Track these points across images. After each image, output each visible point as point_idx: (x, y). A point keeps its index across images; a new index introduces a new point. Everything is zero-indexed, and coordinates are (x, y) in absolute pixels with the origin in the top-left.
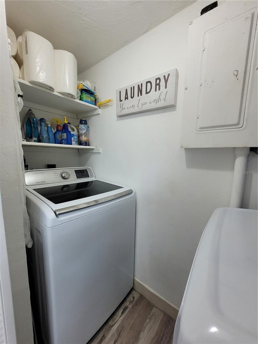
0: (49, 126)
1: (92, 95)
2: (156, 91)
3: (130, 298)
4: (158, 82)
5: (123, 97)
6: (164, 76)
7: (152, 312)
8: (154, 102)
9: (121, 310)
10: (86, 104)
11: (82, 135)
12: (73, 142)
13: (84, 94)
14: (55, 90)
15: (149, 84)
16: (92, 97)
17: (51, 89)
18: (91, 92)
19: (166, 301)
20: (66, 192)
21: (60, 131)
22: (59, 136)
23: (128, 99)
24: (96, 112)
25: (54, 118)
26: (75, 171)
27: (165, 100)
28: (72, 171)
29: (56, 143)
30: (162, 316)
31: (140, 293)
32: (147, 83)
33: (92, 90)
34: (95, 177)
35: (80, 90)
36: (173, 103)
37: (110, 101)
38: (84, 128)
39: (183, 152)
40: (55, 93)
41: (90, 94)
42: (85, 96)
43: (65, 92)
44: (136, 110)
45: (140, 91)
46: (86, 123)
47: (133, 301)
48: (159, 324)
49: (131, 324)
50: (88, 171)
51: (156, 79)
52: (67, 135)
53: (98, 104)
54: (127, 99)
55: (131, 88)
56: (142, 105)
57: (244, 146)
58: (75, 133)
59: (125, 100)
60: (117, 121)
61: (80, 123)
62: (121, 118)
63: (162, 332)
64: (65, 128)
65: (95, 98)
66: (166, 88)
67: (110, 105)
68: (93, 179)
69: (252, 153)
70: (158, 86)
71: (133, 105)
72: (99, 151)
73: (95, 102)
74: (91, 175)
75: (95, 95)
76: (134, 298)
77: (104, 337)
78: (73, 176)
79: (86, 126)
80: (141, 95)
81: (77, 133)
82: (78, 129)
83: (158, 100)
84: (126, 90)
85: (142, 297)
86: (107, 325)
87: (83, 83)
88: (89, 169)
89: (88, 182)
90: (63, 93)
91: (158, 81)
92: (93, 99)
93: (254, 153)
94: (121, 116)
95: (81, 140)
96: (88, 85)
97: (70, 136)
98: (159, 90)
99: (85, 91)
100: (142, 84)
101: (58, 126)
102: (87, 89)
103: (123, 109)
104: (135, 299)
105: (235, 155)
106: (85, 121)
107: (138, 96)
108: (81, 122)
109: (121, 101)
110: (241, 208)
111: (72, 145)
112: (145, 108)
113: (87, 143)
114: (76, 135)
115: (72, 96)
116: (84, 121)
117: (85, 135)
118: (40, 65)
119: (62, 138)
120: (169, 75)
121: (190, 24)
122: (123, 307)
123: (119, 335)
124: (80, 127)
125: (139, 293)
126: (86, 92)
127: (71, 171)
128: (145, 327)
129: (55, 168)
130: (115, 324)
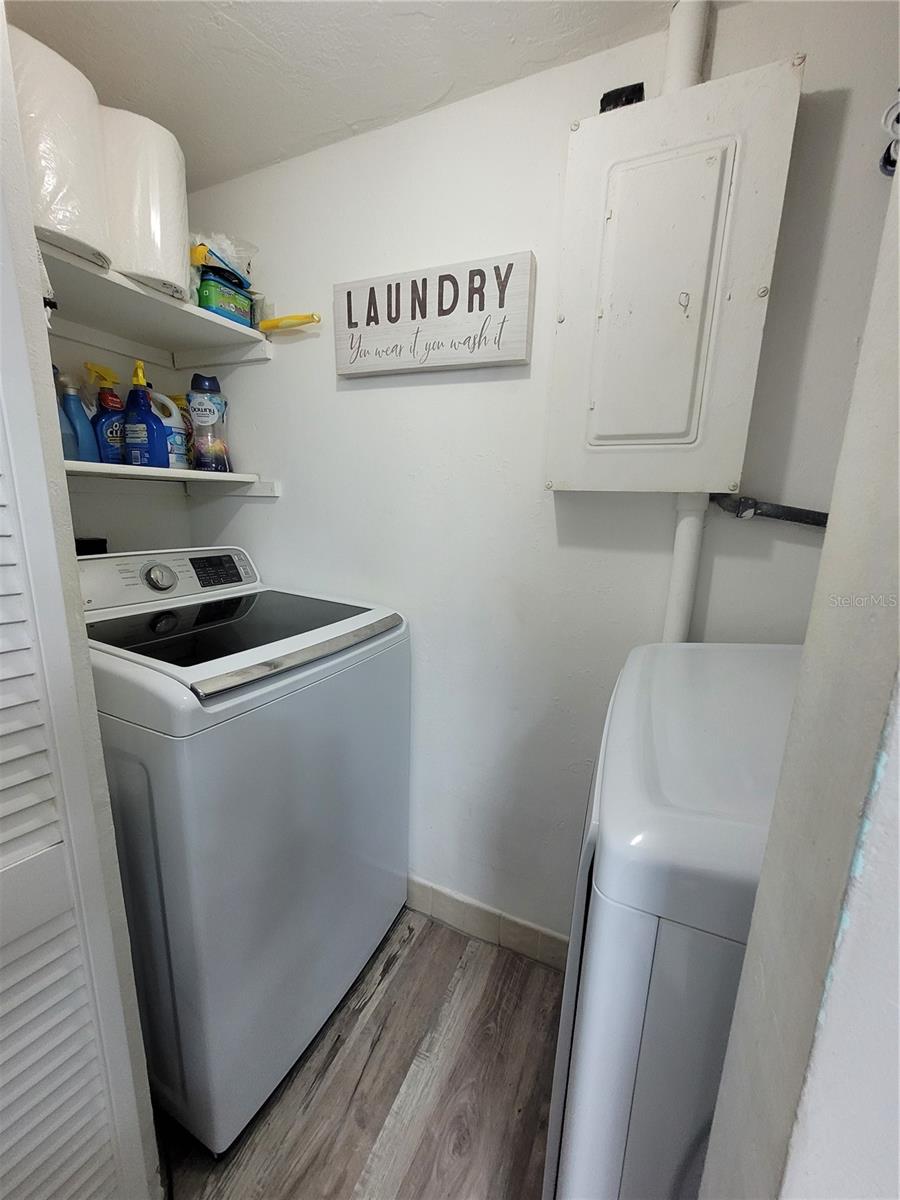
0: (72, 392)
1: (238, 290)
2: (470, 309)
3: (402, 932)
4: (477, 284)
5: (360, 312)
6: (497, 269)
7: (465, 953)
8: (464, 344)
9: (379, 968)
10: (218, 319)
11: (201, 430)
12: (172, 458)
13: (212, 283)
14: (111, 267)
15: (448, 285)
16: (240, 298)
17: (100, 260)
18: (239, 279)
19: (504, 914)
20: (165, 633)
21: (115, 412)
22: (111, 433)
23: (377, 323)
24: (253, 351)
25: (86, 363)
26: (191, 560)
27: (497, 342)
28: (183, 562)
29: (102, 462)
30: (494, 954)
31: (429, 913)
32: (442, 279)
33: (241, 272)
34: (261, 581)
35: (198, 268)
36: (521, 356)
37: (310, 319)
38: (213, 407)
39: (550, 501)
40: (112, 276)
41: (234, 284)
42: (216, 291)
43: (149, 275)
44: (406, 361)
45: (419, 303)
46: (215, 388)
47: (409, 939)
48: (487, 974)
49: (412, 992)
50: (235, 559)
51: (473, 274)
52: (150, 430)
53: (261, 325)
54: (372, 323)
55: (389, 286)
56: (427, 348)
57: (699, 491)
58: (174, 422)
59: (368, 324)
60: (338, 390)
61: (192, 389)
62: (351, 381)
63: (499, 991)
64: (137, 403)
65: (251, 300)
66: (501, 305)
67: (310, 332)
68: (256, 588)
69: (715, 506)
70: (476, 297)
71: (397, 346)
72: (272, 490)
73: (251, 317)
74: (247, 573)
75: (251, 289)
76: (411, 930)
77: (339, 1041)
78: (188, 577)
79: (217, 399)
80: (424, 316)
81: (182, 425)
82: (187, 411)
83: (477, 340)
84: (372, 290)
85: (433, 924)
86: (345, 1010)
87: (209, 245)
88: (236, 552)
89: (240, 599)
90: (142, 277)
91: (477, 279)
92: (245, 304)
93: (717, 507)
94: (351, 378)
95: (202, 451)
96: (227, 252)
97: (159, 434)
98: (481, 308)
99: (215, 274)
100: (425, 281)
101: (103, 395)
102: (223, 266)
103: (361, 353)
104: (417, 933)
105: (677, 512)
106: (213, 380)
107: (414, 317)
108: (198, 383)
109: (352, 324)
110: (688, 641)
111: (168, 467)
112: (436, 359)
113: (222, 464)
114: (178, 431)
115: (175, 292)
116: (209, 379)
117: (214, 432)
118: (53, 165)
119: (128, 441)
120: (510, 266)
121: (573, 127)
122: (383, 958)
123: (383, 1026)
124: (195, 403)
125: (424, 915)
126: (222, 277)
127: (177, 562)
128: (452, 990)
129: (106, 552)
130: (366, 1004)
